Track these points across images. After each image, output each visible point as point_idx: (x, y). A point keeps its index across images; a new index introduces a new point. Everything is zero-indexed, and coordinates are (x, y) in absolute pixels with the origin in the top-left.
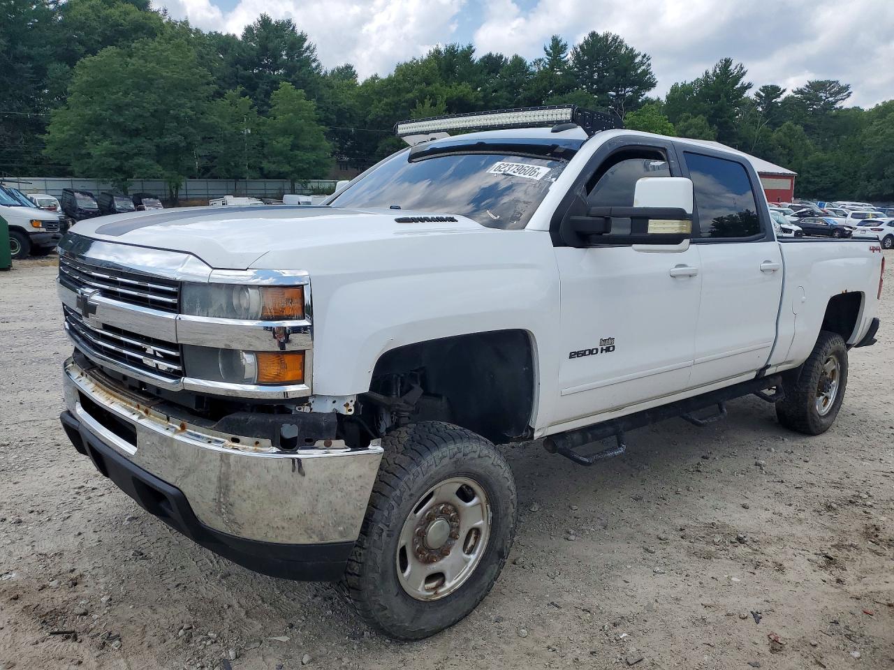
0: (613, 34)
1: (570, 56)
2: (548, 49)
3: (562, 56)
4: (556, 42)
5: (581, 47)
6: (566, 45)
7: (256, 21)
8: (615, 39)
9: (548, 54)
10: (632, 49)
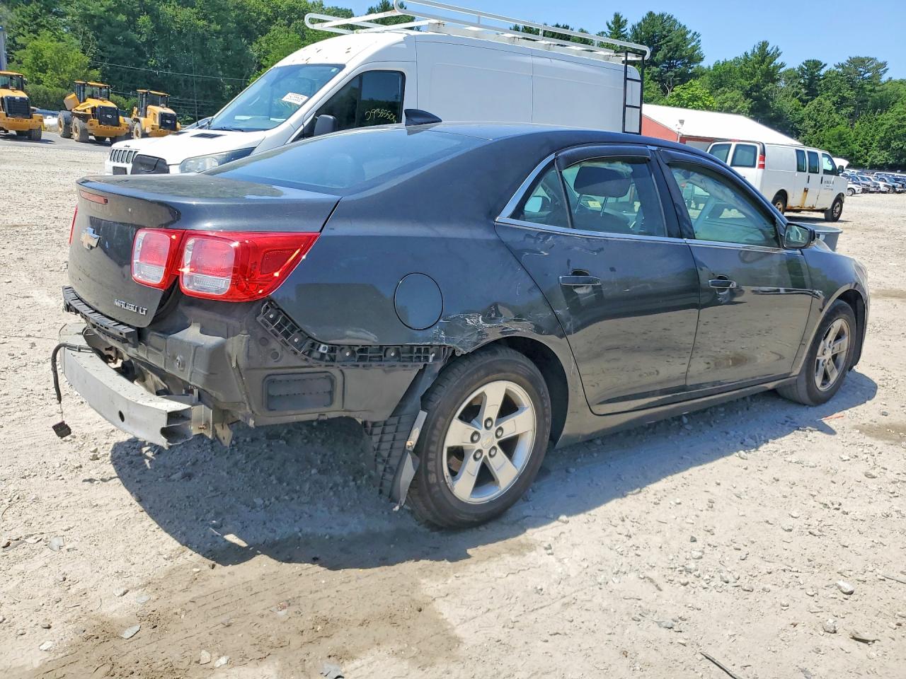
0: (668, 14)
1: (628, 31)
2: (610, 24)
3: (622, 30)
4: (617, 18)
5: (639, 25)
6: (626, 21)
7: (378, 4)
8: (669, 18)
9: (610, 28)
10: (684, 27)
